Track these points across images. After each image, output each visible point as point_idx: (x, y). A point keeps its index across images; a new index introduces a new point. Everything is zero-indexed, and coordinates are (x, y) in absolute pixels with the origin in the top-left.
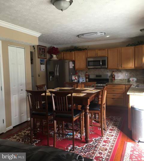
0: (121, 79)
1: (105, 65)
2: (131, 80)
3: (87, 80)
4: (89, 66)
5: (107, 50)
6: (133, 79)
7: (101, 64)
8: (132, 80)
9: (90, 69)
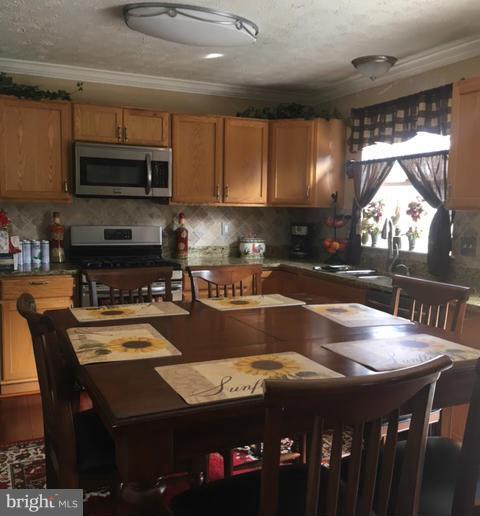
0: (207, 248)
1: (166, 186)
2: (251, 251)
3: (60, 253)
4: (84, 182)
5: (167, 117)
6: (257, 245)
7: (150, 177)
8: (254, 250)
9: (92, 201)
